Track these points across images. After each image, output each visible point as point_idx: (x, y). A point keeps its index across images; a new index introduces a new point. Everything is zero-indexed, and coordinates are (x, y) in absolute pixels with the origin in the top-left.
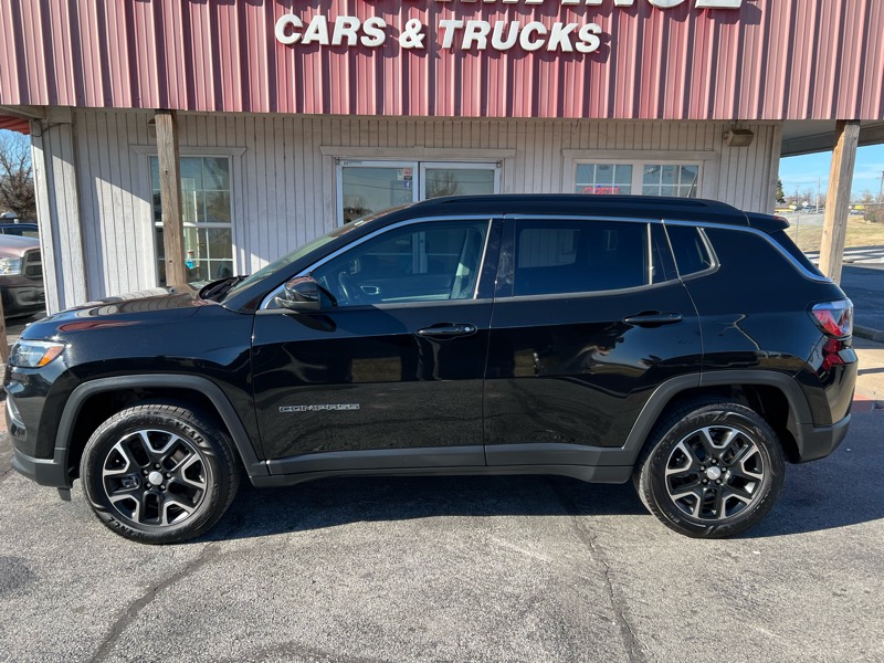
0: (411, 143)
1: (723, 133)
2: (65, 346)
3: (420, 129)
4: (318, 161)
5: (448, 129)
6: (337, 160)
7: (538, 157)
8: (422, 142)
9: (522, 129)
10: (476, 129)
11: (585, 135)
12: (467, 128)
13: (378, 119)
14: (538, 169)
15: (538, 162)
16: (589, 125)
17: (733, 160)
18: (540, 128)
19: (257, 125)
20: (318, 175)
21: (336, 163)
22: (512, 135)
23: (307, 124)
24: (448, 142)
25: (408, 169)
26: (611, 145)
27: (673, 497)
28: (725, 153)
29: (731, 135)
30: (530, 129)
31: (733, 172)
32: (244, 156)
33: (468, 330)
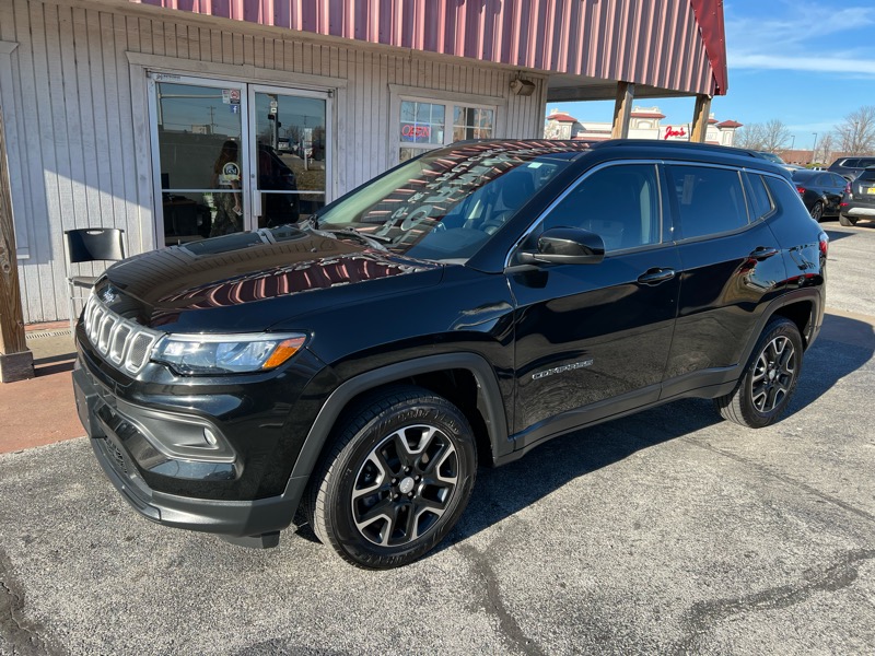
0: (239, 59)
1: (510, 82)
2: (309, 336)
3: (249, 44)
4: (123, 71)
5: (279, 48)
6: (148, 73)
7: (368, 89)
8: (249, 60)
9: (352, 58)
10: (307, 52)
11: (407, 71)
12: (298, 51)
13: (199, 25)
14: (368, 103)
15: (368, 95)
16: (410, 61)
17: (516, 107)
18: (368, 59)
19: (32, 13)
20: (124, 90)
21: (147, 76)
22: (343, 64)
23: (106, 21)
24: (280, 64)
25: (235, 90)
26: (428, 85)
27: (754, 399)
28: (511, 100)
29: (519, 85)
30: (360, 59)
31: (516, 119)
32: (15, 55)
33: (673, 273)
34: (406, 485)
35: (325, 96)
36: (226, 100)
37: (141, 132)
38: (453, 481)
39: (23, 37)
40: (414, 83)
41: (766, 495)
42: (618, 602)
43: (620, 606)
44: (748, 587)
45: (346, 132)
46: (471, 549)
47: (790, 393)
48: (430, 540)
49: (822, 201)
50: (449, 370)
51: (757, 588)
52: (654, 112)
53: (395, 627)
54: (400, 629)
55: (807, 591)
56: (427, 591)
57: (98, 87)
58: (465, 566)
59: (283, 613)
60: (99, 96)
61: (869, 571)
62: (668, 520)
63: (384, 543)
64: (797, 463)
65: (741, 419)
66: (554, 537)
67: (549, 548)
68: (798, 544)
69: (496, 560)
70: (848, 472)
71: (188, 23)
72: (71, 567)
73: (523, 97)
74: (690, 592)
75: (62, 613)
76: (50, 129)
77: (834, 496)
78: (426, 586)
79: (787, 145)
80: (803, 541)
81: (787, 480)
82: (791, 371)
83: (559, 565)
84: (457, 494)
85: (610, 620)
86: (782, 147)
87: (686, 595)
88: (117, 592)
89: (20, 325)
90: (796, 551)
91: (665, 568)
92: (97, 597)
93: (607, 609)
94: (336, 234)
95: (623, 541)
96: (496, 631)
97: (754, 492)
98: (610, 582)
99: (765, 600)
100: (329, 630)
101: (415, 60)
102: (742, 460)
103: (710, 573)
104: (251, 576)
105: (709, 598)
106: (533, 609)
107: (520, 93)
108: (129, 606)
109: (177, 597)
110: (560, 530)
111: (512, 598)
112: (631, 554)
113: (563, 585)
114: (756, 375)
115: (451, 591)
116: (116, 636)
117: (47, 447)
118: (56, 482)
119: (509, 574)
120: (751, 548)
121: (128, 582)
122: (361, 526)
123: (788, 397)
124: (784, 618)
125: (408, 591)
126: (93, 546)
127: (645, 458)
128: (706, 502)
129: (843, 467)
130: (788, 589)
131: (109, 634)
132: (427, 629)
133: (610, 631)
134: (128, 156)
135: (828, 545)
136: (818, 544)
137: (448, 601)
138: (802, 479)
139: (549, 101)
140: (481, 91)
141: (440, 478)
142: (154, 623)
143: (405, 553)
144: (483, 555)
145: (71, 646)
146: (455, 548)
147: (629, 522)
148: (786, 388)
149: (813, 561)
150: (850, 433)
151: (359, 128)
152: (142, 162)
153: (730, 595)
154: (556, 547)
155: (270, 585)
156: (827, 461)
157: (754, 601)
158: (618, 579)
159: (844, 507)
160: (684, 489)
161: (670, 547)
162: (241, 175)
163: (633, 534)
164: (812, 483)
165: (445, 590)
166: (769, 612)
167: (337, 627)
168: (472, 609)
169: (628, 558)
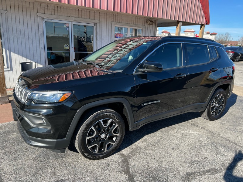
0: (69, 15)
1: (147, 21)
2: (72, 93)
3: (71, 11)
4: (36, 18)
5: (80, 12)
6: (43, 19)
7: (105, 23)
8: (72, 15)
9: (101, 14)
10: (88, 13)
11: (117, 18)
12: (86, 13)
13: (57, 5)
14: (105, 27)
15: (105, 25)
16: (117, 15)
17: (148, 28)
18: (105, 15)
19: (11, 2)
20: (36, 24)
21: (43, 20)
22: (98, 16)
23: (31, 4)
24: (80, 16)
25: (68, 24)
26: (123, 22)
27: (211, 112)
28: (147, 26)
29: (149, 22)
30: (103, 15)
31: (148, 31)
32: (6, 14)
33: (185, 75)
34: (103, 136)
35: (93, 25)
36: (65, 26)
37: (41, 36)
38: (118, 135)
39: (9, 9)
40: (119, 21)
41: (213, 141)
42: (164, 172)
43: (164, 173)
44: (204, 168)
45: (99, 35)
46: (123, 154)
47: (223, 111)
48: (110, 152)
49: (239, 55)
50: (117, 103)
51: (206, 168)
52: (192, 30)
53: (97, 177)
54: (99, 178)
55: (221, 170)
56: (108, 167)
57: (29, 23)
58: (121, 159)
59: (66, 172)
60: (30, 26)
61: (241, 164)
62: (182, 148)
63: (97, 152)
64: (223, 131)
65: (208, 118)
66: (148, 152)
67: (146, 155)
68: (221, 155)
69: (130, 158)
70: (239, 134)
71: (54, 5)
72: (9, 157)
73: (150, 25)
74: (186, 169)
75: (4, 170)
76: (16, 34)
77: (233, 141)
78: (108, 165)
79: (231, 40)
80: (222, 155)
81: (220, 136)
82: (223, 104)
83: (148, 160)
84: (119, 139)
85: (161, 177)
86: (229, 40)
87: (185, 170)
88: (20, 164)
89: (5, 89)
90: (220, 157)
91: (180, 162)
92: (14, 166)
93: (160, 173)
94: (87, 63)
95: (168, 153)
96: (127, 179)
97: (209, 140)
98: (163, 165)
99: (208, 172)
100: (78, 177)
101: (119, 15)
102: (207, 130)
103: (193, 163)
104: (58, 161)
105: (191, 171)
106: (139, 173)
107: (149, 24)
108: (23, 168)
109: (37, 166)
110: (150, 150)
111: (133, 170)
112: (170, 157)
113: (148, 166)
114: (212, 105)
115: (115, 167)
116: (18, 177)
117: (9, 123)
118: (9, 132)
119: (133, 162)
120: (206, 156)
121: (24, 161)
122: (89, 148)
123: (222, 112)
124: (213, 178)
125: (103, 166)
126: (16, 151)
127: (178, 129)
128: (194, 142)
129: (237, 133)
130: (216, 169)
131: (16, 176)
132: (106, 178)
133: (160, 180)
134: (38, 42)
135: (230, 156)
136: (227, 156)
137: (114, 170)
138: (224, 136)
139: (158, 26)
140: (138, 24)
141: (113, 134)
142: (29, 173)
143: (103, 155)
144: (126, 157)
145: (5, 179)
146: (118, 154)
147: (171, 148)
148: (221, 109)
149: (225, 161)
150: (240, 123)
151: (103, 34)
152: (41, 44)
153: (198, 170)
154: (148, 155)
155: (64, 163)
156: (232, 131)
157: (205, 172)
158: (165, 165)
159: (236, 145)
160: (189, 138)
161: (182, 156)
162: (69, 48)
163: (171, 151)
164: (227, 137)
165: (114, 167)
166: (209, 176)
167: (80, 177)
168: (121, 172)
169: (169, 158)
